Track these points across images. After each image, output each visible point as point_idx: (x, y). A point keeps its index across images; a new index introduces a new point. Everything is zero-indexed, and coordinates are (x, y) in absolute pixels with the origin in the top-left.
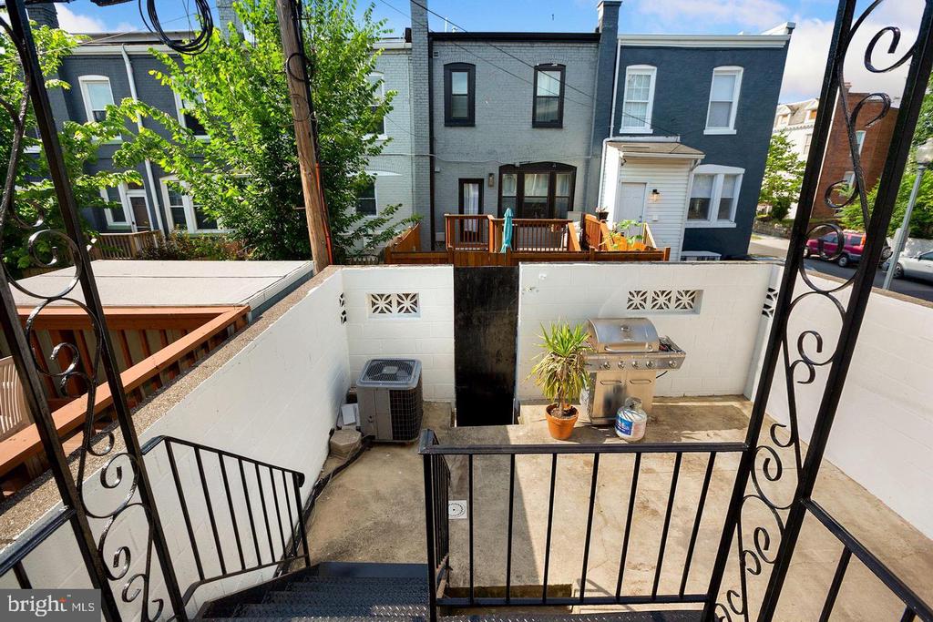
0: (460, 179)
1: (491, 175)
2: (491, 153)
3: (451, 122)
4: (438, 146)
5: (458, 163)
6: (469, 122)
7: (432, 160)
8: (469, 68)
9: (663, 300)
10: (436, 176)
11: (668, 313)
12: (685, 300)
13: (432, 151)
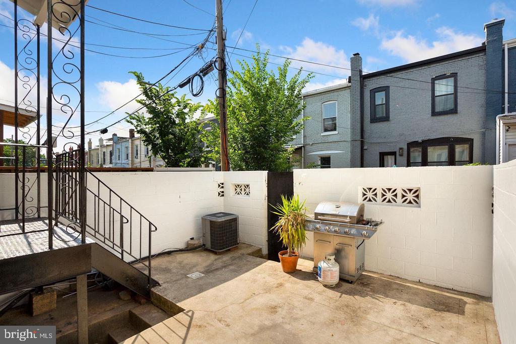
0: (380, 153)
1: (401, 149)
2: (401, 135)
3: (374, 120)
4: (366, 135)
5: (379, 143)
6: (386, 119)
7: (362, 143)
8: (386, 89)
9: (390, 196)
10: (365, 152)
11: (396, 206)
12: (410, 196)
13: (362, 136)
